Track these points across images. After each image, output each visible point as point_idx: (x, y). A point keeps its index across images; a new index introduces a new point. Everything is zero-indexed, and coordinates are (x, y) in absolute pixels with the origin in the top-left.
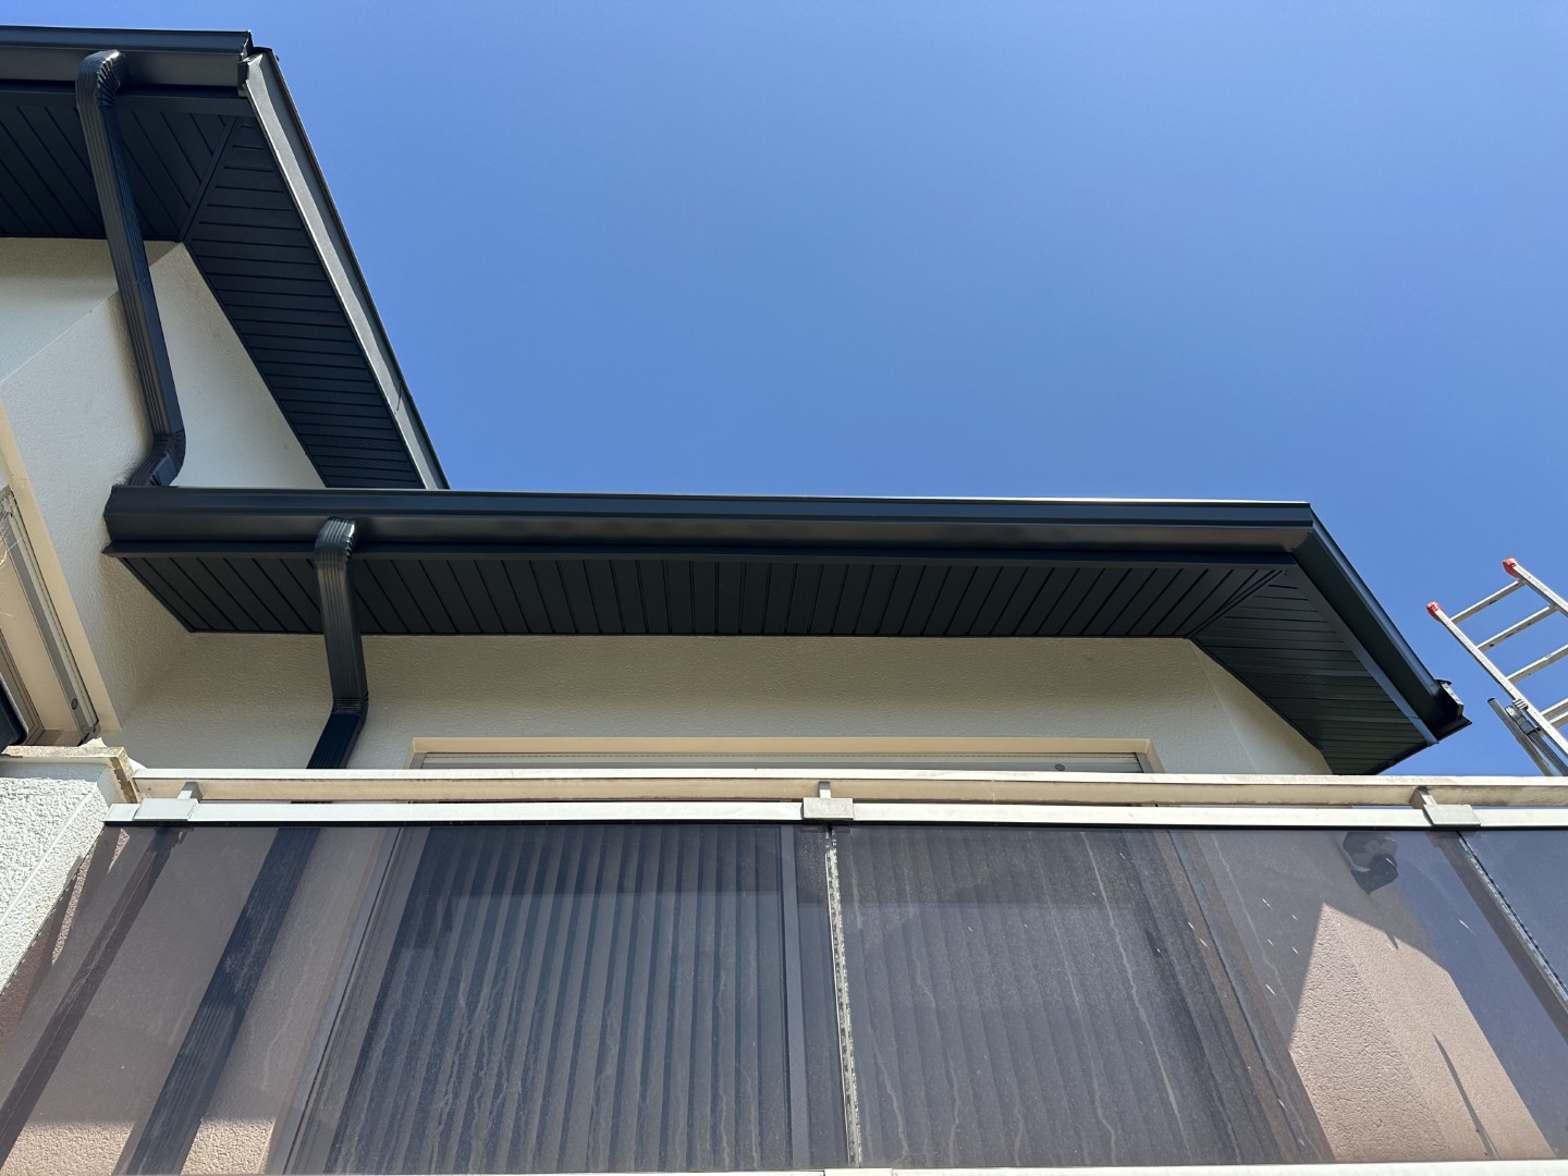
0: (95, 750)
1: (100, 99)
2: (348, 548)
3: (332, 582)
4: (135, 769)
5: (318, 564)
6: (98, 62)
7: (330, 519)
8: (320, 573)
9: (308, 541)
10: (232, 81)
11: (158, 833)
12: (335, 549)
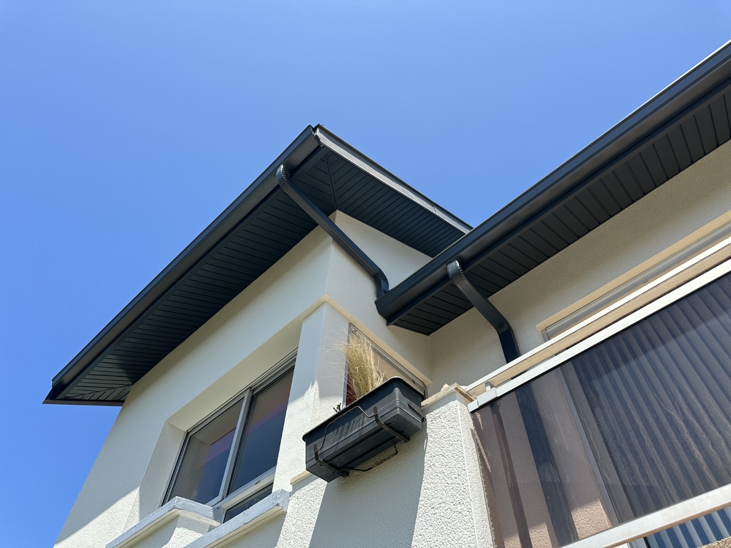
0: (448, 389)
1: (289, 183)
2: (461, 270)
3: (464, 286)
4: (464, 388)
5: (455, 283)
6: (280, 173)
7: (447, 265)
8: (458, 286)
9: (446, 277)
10: (316, 145)
11: (491, 407)
12: (457, 274)
